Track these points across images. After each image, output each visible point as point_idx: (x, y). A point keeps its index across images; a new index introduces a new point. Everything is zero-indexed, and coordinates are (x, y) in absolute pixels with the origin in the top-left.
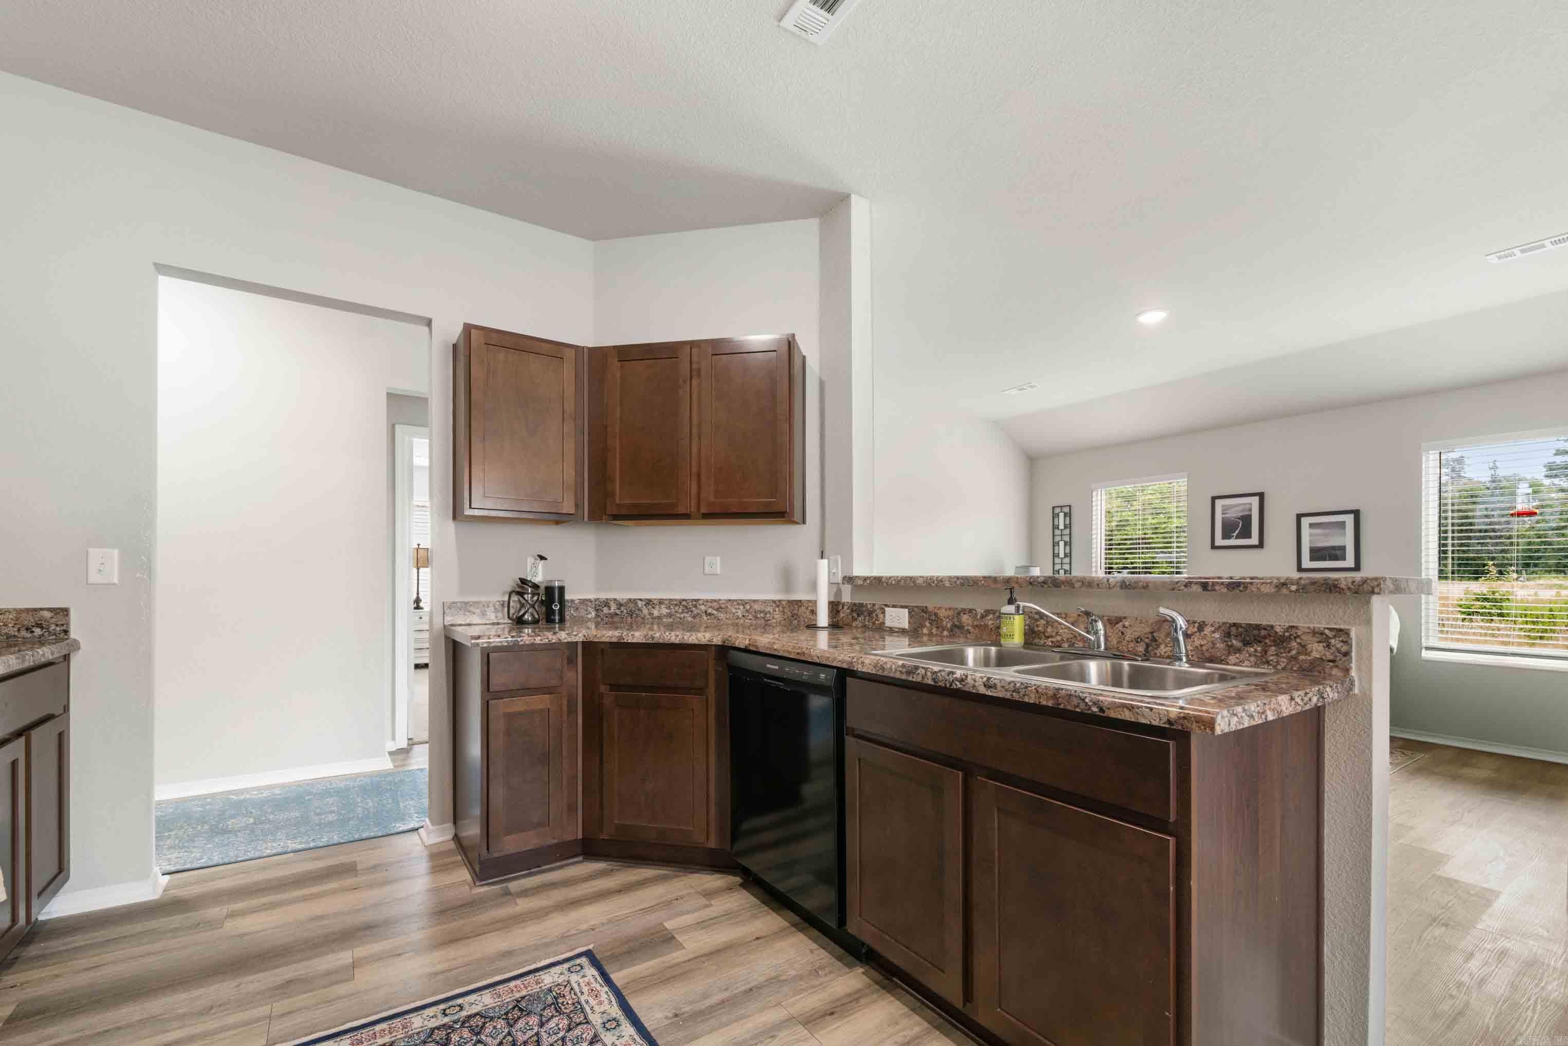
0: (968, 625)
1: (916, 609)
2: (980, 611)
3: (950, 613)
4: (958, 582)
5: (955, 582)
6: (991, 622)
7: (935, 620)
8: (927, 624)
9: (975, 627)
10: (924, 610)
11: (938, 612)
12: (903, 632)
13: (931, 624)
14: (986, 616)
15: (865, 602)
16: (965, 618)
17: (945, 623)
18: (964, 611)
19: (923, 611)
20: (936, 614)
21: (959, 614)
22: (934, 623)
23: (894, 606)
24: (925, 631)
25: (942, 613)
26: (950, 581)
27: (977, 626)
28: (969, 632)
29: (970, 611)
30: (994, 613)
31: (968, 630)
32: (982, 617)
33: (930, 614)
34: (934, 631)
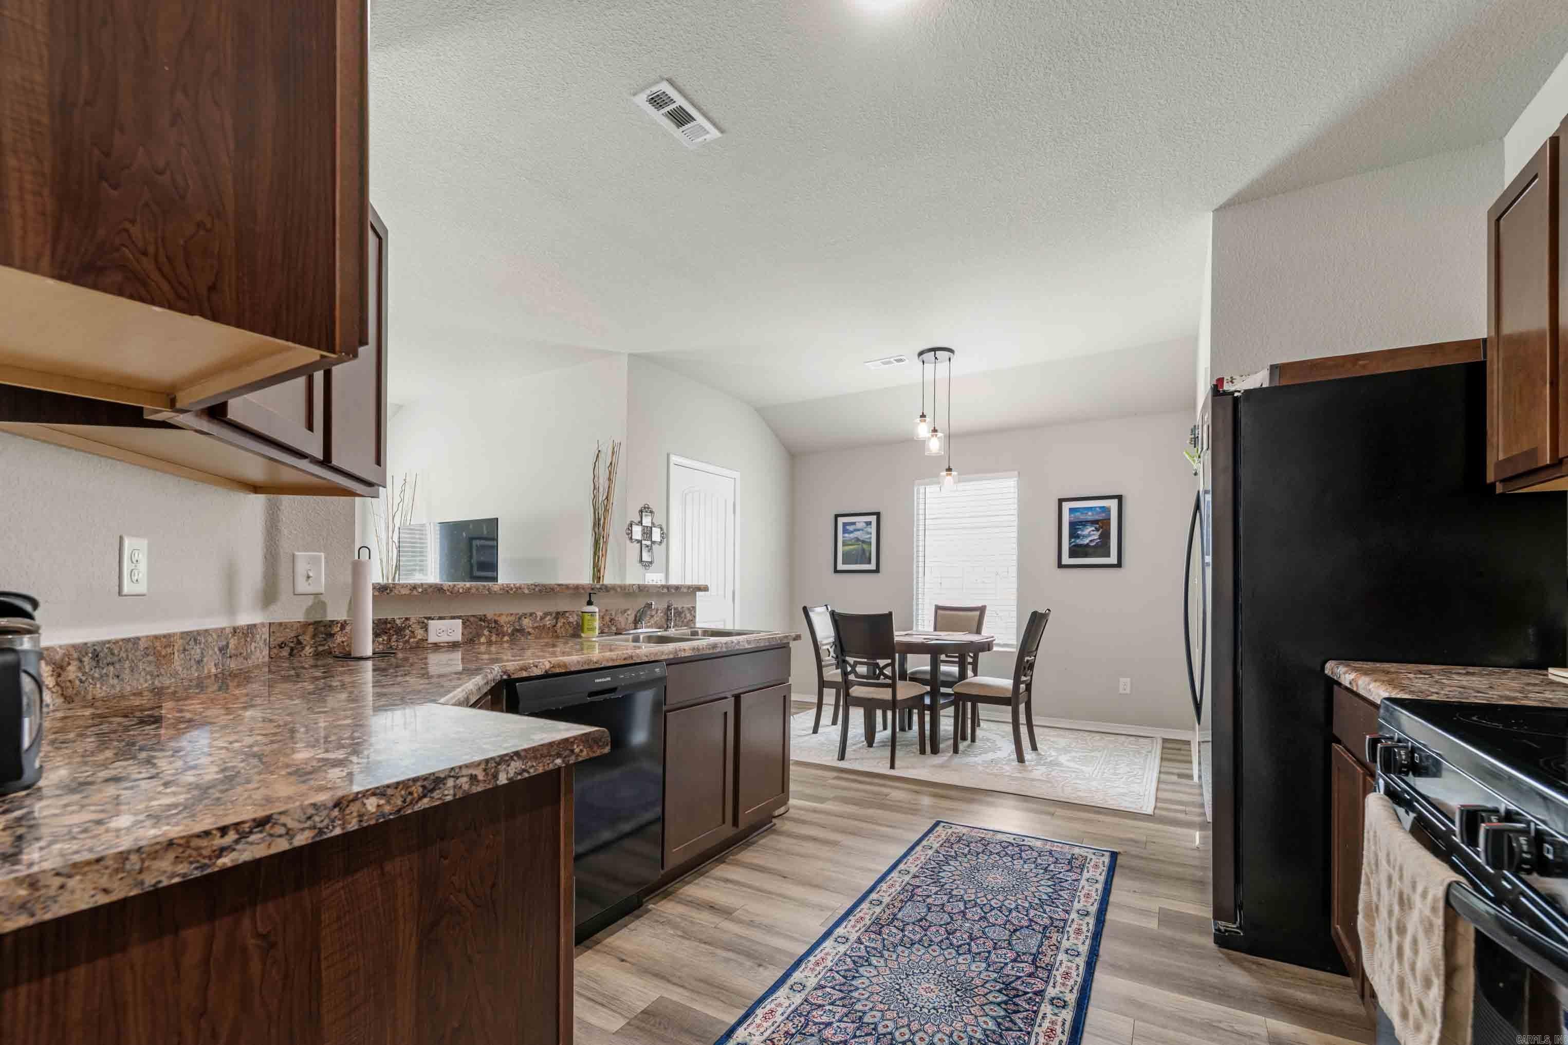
0: (529, 627)
1: (472, 619)
2: (539, 614)
3: (512, 618)
4: (537, 589)
5: (534, 589)
6: (548, 623)
7: (495, 627)
8: (486, 632)
9: (534, 628)
10: (483, 619)
11: (498, 619)
12: (454, 646)
13: (490, 632)
14: (545, 618)
15: (390, 617)
16: (526, 622)
17: (505, 629)
18: (525, 615)
19: (481, 620)
20: (496, 622)
21: (520, 618)
22: (494, 630)
23: (440, 618)
24: (483, 640)
25: (503, 620)
26: (528, 589)
27: (537, 627)
28: (529, 633)
29: (531, 614)
30: (551, 615)
31: (528, 632)
32: (542, 619)
33: (489, 622)
34: (494, 638)
